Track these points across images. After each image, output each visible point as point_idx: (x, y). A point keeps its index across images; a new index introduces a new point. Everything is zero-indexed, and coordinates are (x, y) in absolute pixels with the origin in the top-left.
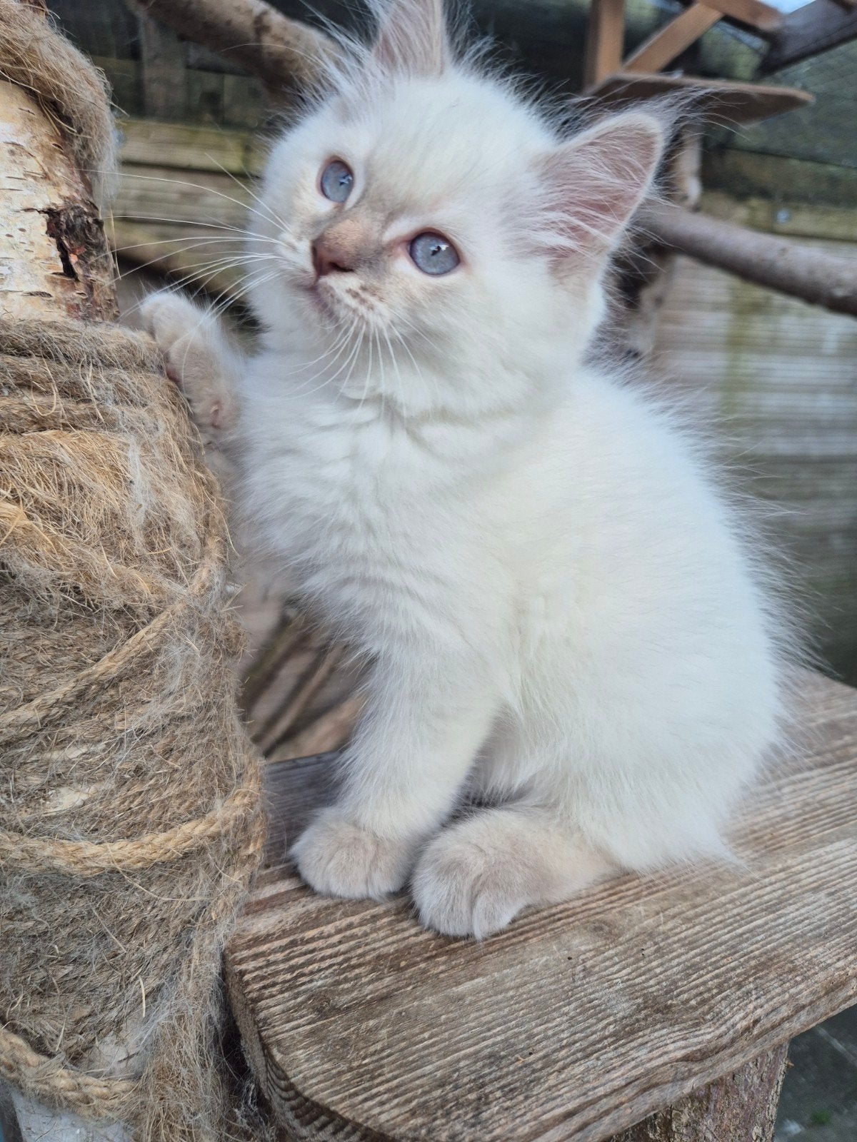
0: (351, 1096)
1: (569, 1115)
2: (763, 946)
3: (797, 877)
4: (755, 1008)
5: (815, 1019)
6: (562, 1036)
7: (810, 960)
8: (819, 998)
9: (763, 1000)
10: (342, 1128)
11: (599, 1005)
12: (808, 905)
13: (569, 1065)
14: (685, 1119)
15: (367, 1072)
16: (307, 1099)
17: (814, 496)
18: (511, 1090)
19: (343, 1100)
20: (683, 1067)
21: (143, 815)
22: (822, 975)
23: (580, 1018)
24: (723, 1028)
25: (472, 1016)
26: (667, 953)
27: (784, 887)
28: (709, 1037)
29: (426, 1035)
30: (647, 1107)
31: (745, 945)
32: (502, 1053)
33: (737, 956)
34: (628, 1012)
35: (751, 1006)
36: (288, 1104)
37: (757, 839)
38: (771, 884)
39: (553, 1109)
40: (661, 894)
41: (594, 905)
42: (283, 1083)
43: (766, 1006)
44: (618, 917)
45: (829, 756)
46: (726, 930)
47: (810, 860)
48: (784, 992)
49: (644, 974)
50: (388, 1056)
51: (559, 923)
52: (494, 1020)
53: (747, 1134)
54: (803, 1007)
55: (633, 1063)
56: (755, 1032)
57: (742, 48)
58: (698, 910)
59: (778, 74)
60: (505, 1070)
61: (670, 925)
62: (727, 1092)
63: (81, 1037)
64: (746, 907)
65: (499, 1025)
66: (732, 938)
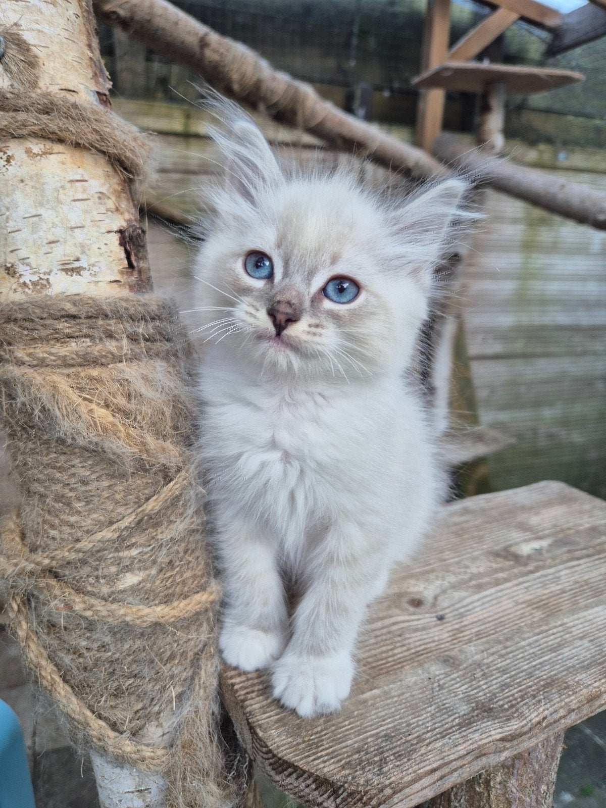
0: (306, 757)
1: (434, 770)
2: (549, 673)
3: (570, 630)
4: (544, 710)
5: (580, 718)
6: (428, 725)
7: (578, 682)
8: (583, 705)
9: (548, 706)
10: (302, 776)
11: (449, 707)
12: (577, 647)
13: (433, 741)
14: (498, 779)
15: (314, 744)
16: (280, 759)
17: (584, 353)
18: (399, 756)
19: (302, 759)
20: (500, 745)
21: (173, 589)
22: (585, 691)
23: (438, 715)
24: (525, 722)
25: (373, 712)
26: (489, 677)
27: (561, 636)
28: (516, 727)
29: (347, 723)
30: (479, 767)
31: (537, 672)
32: (393, 734)
33: (532, 678)
34: (466, 712)
35: (541, 709)
36: (267, 762)
37: (545, 604)
38: (553, 634)
39: (424, 767)
40: (484, 640)
41: (443, 646)
42: (264, 750)
43: (550, 709)
44: (458, 654)
45: (591, 551)
46: (525, 663)
47: (578, 619)
48: (561, 701)
49: (475, 689)
50: (325, 735)
51: (422, 657)
52: (386, 715)
53: (537, 789)
54: (573, 710)
55: (471, 741)
56: (544, 724)
57: (534, 38)
58: (508, 650)
59: (559, 57)
60: (395, 744)
61: (491, 659)
62: (525, 763)
63: (138, 722)
64: (538, 648)
65: (390, 718)
66: (529, 668)
